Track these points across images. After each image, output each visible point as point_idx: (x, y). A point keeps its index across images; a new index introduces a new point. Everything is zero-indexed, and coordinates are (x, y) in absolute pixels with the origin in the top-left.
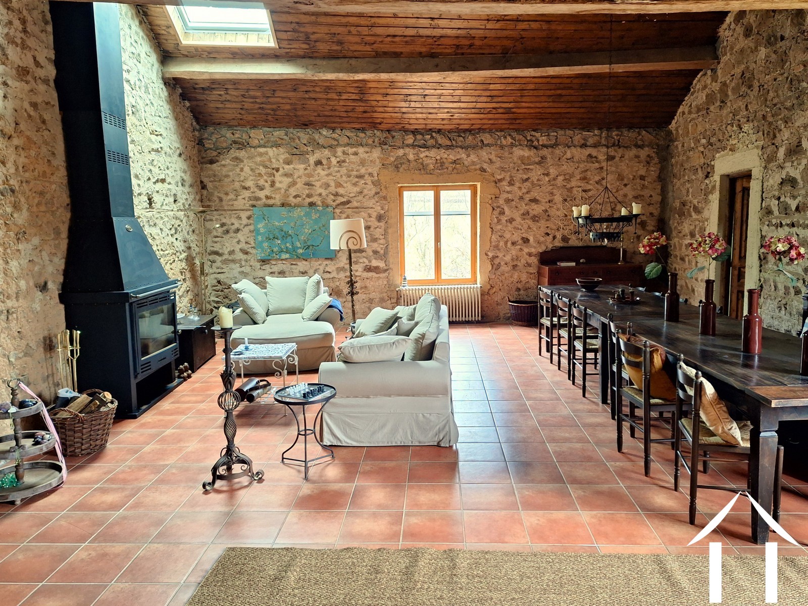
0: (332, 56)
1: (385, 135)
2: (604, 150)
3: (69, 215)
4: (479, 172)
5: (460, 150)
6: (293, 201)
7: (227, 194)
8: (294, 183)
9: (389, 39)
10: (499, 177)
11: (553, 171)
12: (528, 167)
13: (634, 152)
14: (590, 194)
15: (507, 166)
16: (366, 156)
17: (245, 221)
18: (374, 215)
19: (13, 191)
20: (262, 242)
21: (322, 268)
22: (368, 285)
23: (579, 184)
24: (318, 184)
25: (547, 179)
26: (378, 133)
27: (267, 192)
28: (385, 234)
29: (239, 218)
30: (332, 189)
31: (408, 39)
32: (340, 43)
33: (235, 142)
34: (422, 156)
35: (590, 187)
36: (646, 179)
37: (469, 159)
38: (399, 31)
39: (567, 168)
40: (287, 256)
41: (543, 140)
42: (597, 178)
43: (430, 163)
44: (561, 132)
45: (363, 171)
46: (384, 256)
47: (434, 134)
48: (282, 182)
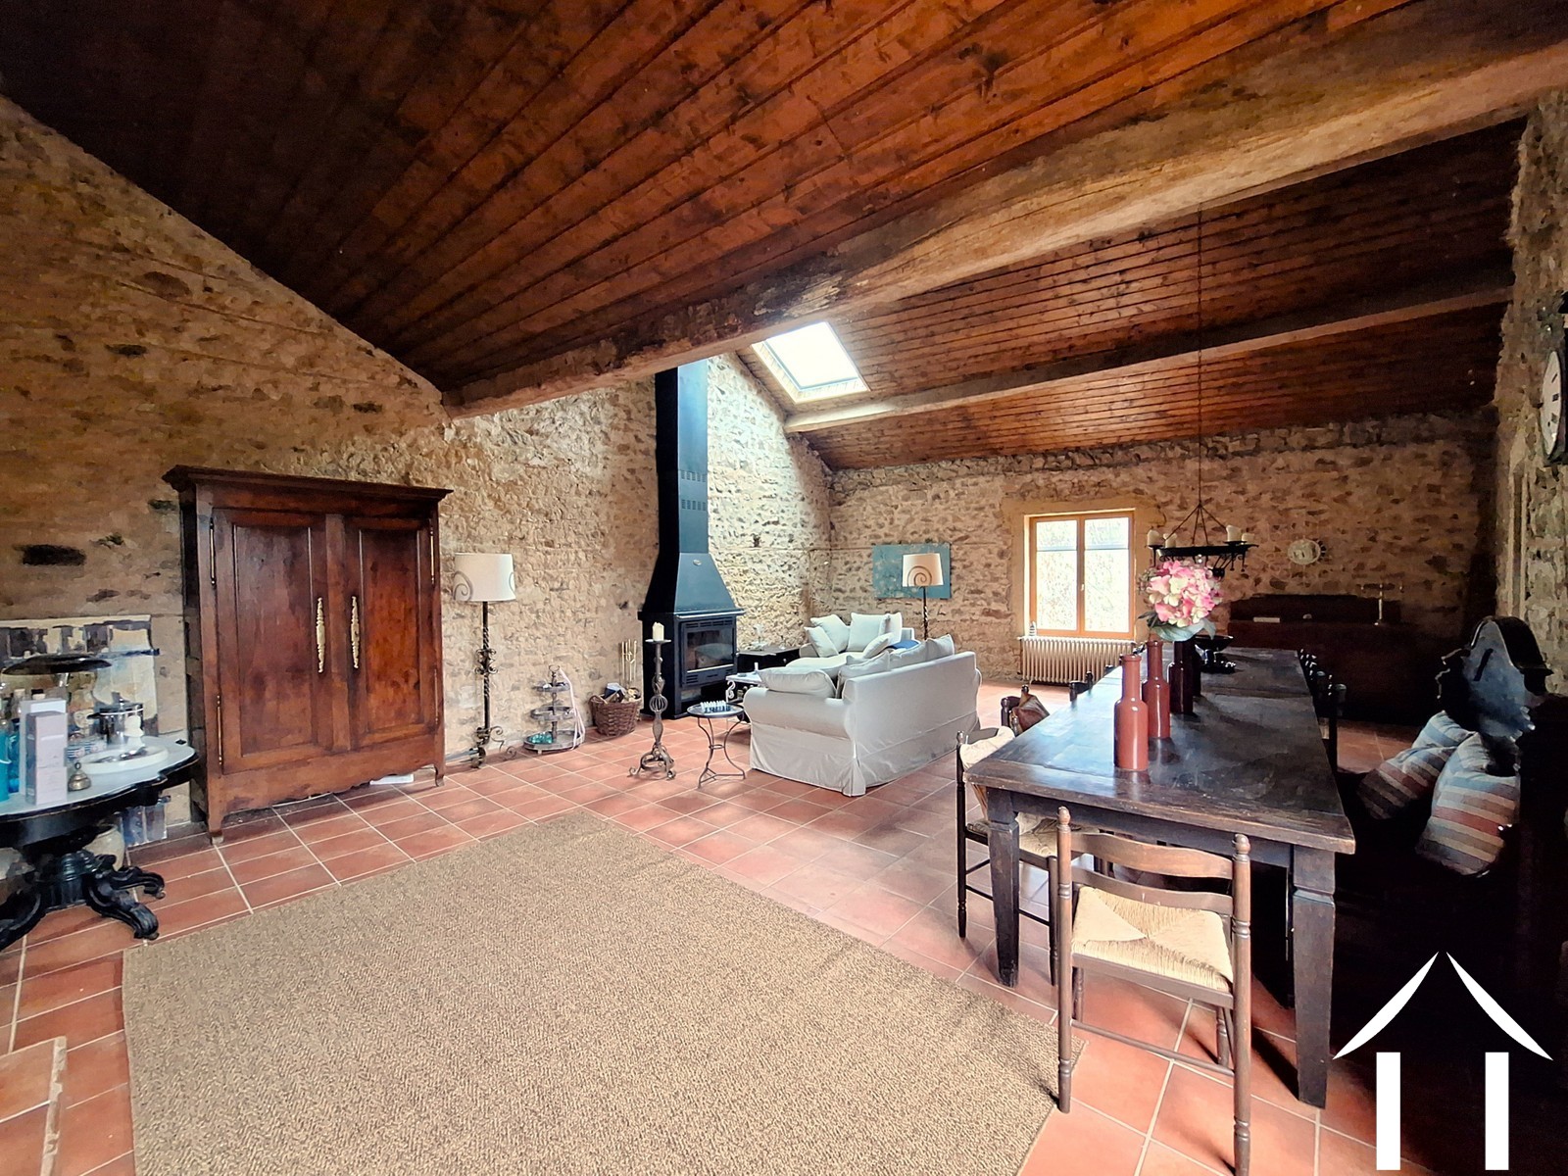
0: (923, 389)
1: (1009, 461)
2: (1349, 450)
3: (657, 552)
4: (1134, 495)
5: (1105, 469)
6: (910, 538)
7: (851, 533)
8: (912, 520)
9: (972, 360)
10: (1164, 500)
11: (1252, 488)
12: (1209, 484)
13: (1412, 448)
14: (1323, 517)
15: (1175, 485)
16: (987, 485)
17: (866, 559)
18: (996, 551)
19: (603, 534)
20: (879, 580)
21: (936, 609)
22: (986, 631)
23: (1301, 503)
24: (935, 519)
25: (1242, 498)
26: (1001, 460)
27: (886, 530)
28: (1009, 571)
29: (861, 556)
30: (950, 524)
31: (992, 356)
32: (924, 374)
33: (860, 483)
34: (1054, 480)
35: (1321, 507)
36: (1442, 489)
37: (1118, 479)
38: (980, 350)
39: (1277, 481)
40: (902, 595)
41: (1234, 446)
42: (1336, 494)
43: (1065, 488)
44: (1265, 433)
45: (983, 502)
46: (1006, 599)
47: (1070, 454)
48: (900, 519)
